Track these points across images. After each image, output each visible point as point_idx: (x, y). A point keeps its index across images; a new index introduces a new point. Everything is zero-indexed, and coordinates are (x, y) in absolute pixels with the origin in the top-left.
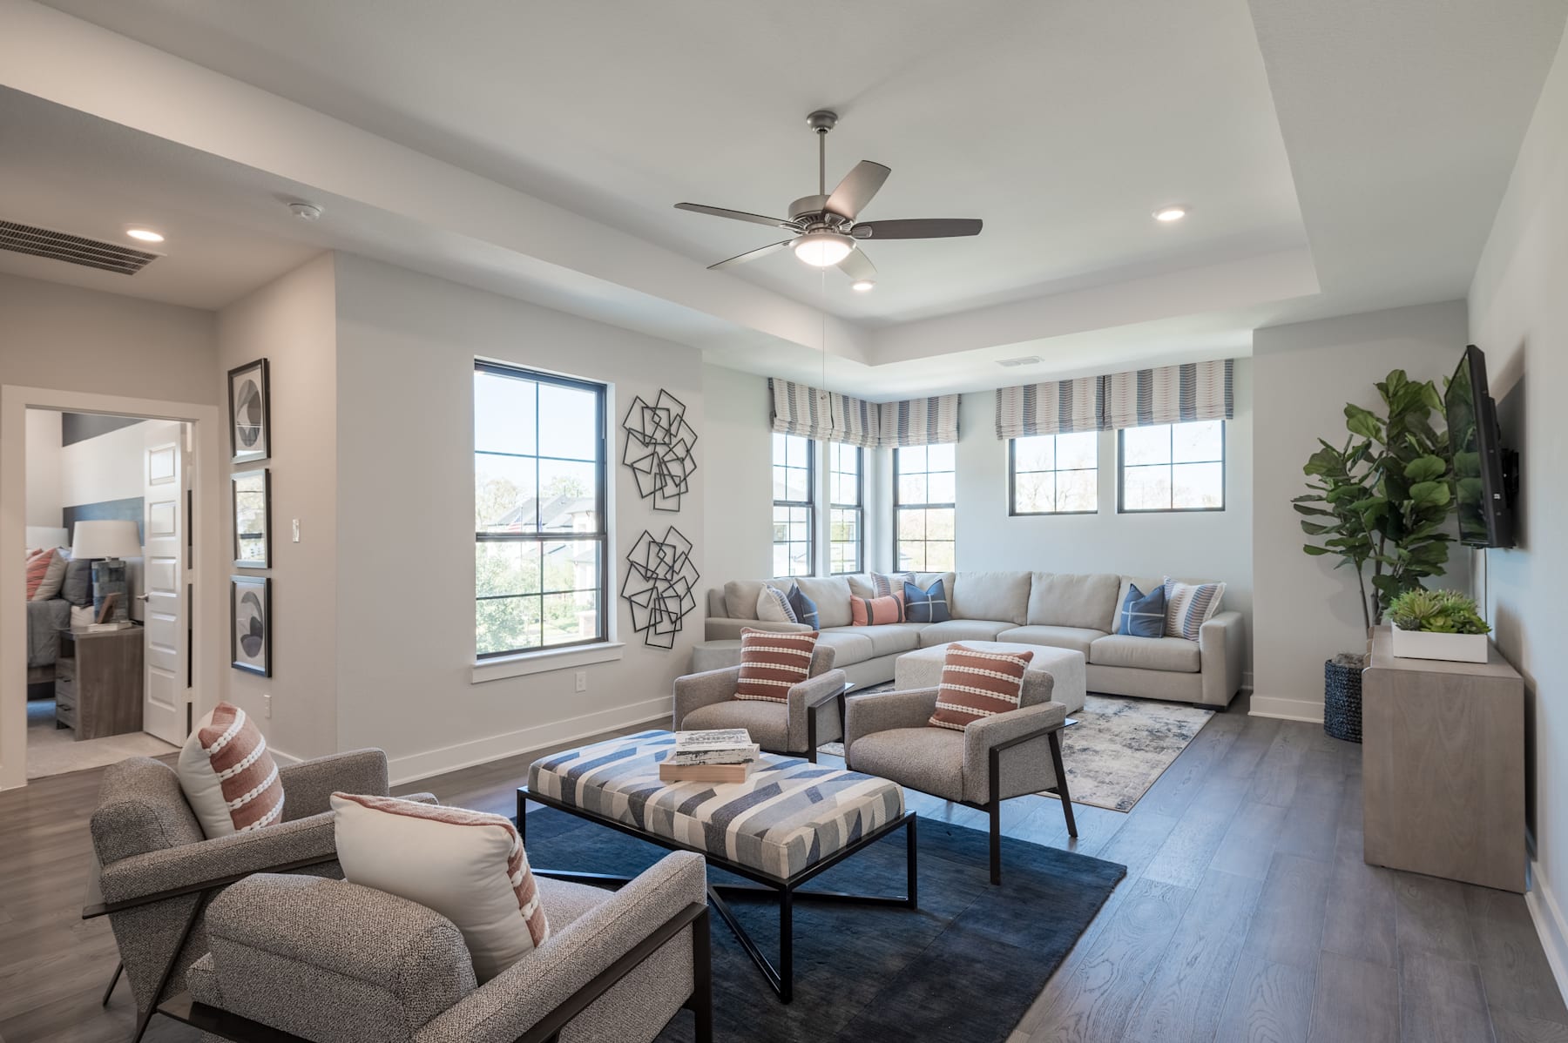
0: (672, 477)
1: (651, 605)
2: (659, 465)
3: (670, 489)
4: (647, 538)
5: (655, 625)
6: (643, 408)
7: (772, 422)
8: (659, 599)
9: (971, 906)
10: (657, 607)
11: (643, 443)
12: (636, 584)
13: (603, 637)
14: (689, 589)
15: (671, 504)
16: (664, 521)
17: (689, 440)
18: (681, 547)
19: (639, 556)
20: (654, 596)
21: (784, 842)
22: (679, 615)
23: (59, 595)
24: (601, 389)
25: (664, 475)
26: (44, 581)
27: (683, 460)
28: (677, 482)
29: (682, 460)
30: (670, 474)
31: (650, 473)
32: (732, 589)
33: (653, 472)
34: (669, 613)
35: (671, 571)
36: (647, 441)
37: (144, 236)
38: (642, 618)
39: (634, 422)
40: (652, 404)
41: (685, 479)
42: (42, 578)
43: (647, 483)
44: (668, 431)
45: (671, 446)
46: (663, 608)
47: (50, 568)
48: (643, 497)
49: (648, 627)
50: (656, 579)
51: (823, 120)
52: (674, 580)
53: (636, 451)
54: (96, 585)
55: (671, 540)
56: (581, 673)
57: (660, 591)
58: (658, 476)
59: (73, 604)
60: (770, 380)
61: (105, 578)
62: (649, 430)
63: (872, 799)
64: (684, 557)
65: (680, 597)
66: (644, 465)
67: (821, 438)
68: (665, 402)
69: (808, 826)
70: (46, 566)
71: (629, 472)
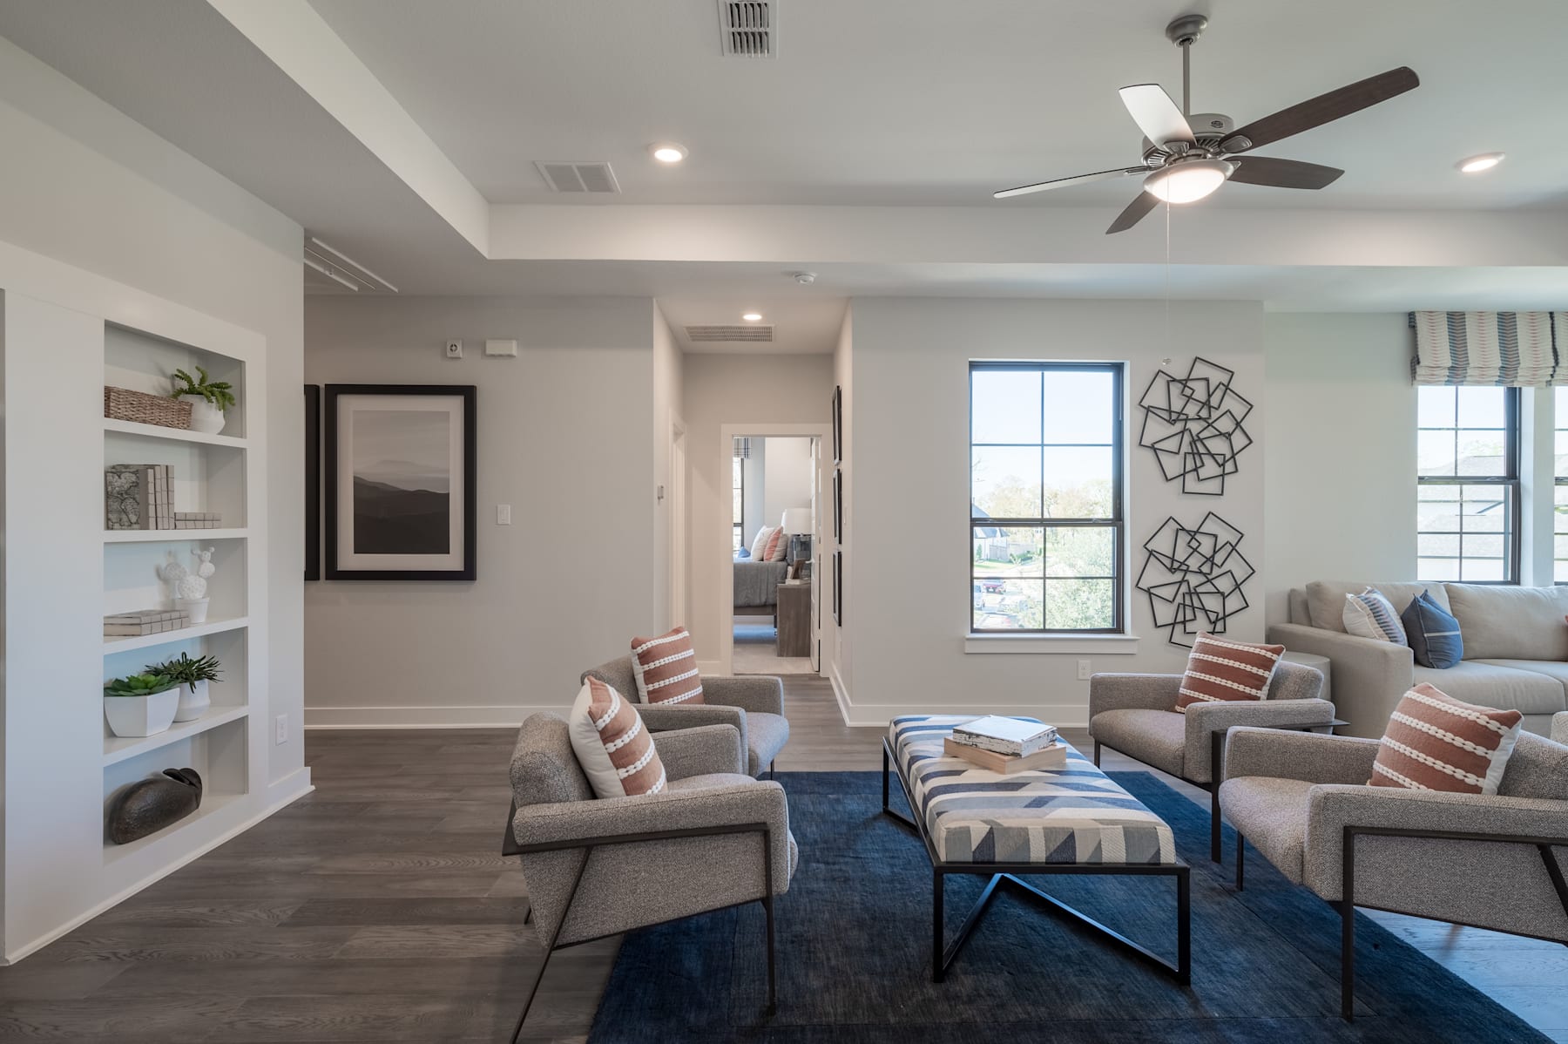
0: (1213, 456)
1: (1179, 599)
2: (1193, 442)
3: (1210, 468)
4: (1173, 526)
5: (1184, 622)
6: (1168, 382)
7: (1413, 373)
8: (1190, 594)
9: (1264, 1018)
10: (1189, 603)
11: (1168, 421)
12: (1156, 575)
13: (1119, 628)
14: (1238, 586)
15: (1213, 486)
16: (1200, 507)
17: (1238, 411)
18: (1225, 536)
19: (1163, 544)
20: (1184, 588)
21: (946, 826)
22: (1221, 615)
23: (784, 559)
24: (1118, 368)
25: (1200, 455)
26: (777, 549)
27: (1230, 435)
28: (1221, 462)
29: (1228, 436)
30: (1209, 453)
31: (1178, 453)
32: (1315, 591)
33: (1182, 452)
34: (1206, 611)
35: (1209, 564)
36: (1173, 417)
37: (753, 318)
38: (1165, 613)
39: (1157, 398)
40: (1181, 375)
41: (1233, 457)
42: (775, 547)
43: (1173, 465)
44: (1207, 404)
45: (1210, 421)
46: (1196, 604)
47: (780, 540)
48: (1167, 480)
49: (1174, 624)
50: (1186, 571)
51: (1183, 29)
52: (1214, 574)
53: (1157, 430)
54: (795, 552)
55: (1210, 527)
56: (1084, 662)
57: (1192, 585)
58: (1189, 458)
59: (789, 565)
60: (1411, 316)
61: (799, 548)
62: (1177, 405)
63: (1101, 826)
64: (1229, 548)
65: (1222, 594)
66: (1172, 445)
67: (1530, 383)
68: (1201, 370)
69: (985, 822)
70: (777, 539)
71: (1150, 454)
